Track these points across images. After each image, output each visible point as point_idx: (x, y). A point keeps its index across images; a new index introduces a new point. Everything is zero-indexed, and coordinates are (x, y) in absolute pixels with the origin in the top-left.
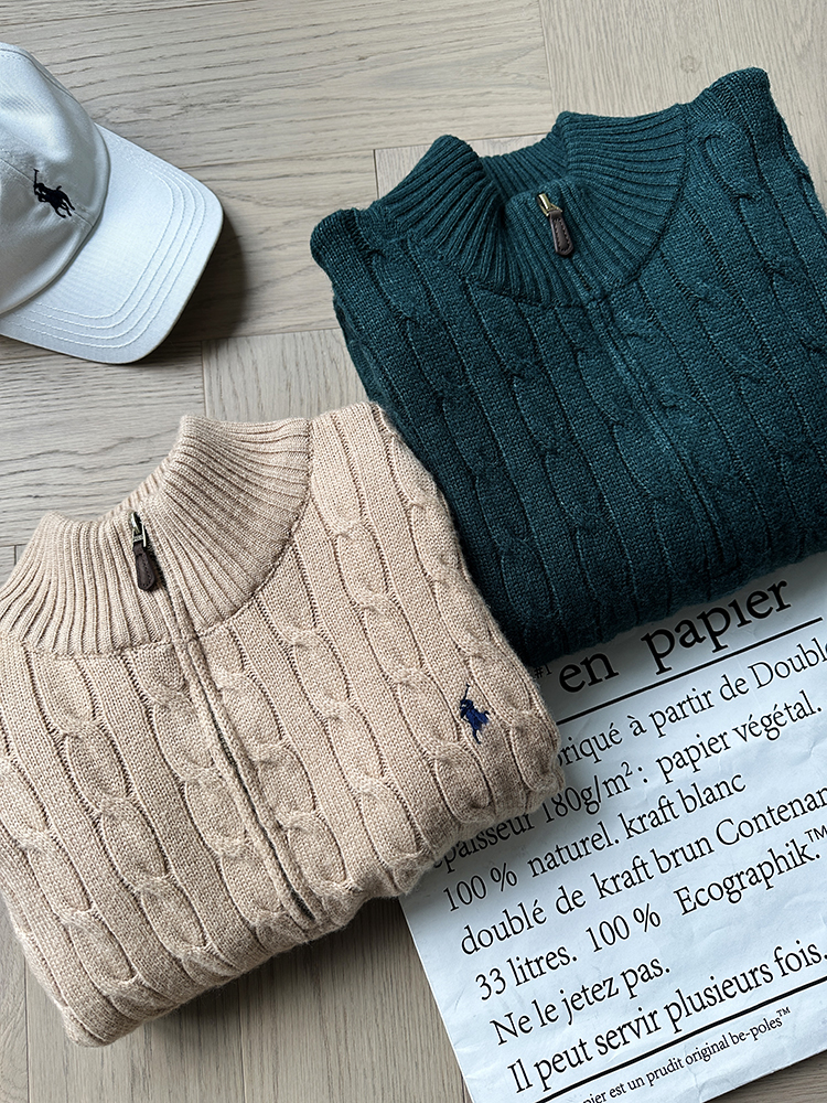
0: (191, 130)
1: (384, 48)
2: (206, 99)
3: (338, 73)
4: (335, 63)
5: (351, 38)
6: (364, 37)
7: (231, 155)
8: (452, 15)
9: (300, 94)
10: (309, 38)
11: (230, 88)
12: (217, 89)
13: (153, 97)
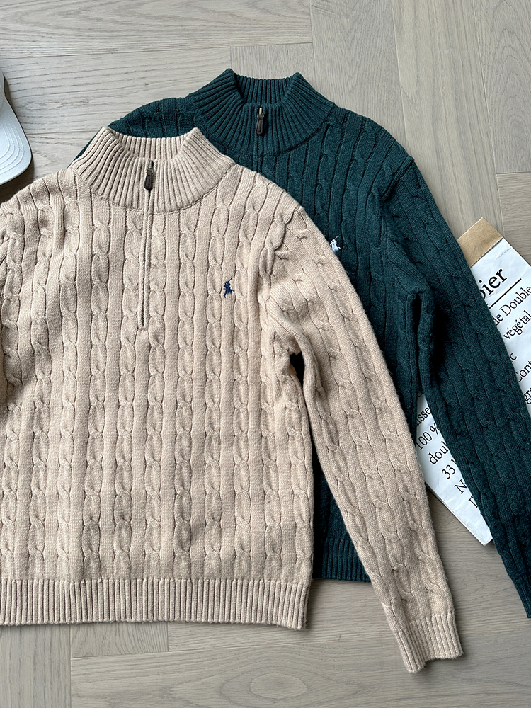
0: (66, 115)
1: (158, 80)
2: (73, 100)
3: (135, 91)
4: (134, 86)
5: (142, 75)
6: (148, 74)
7: (83, 127)
8: (191, 65)
9: (117, 100)
10: (123, 73)
11: (85, 95)
12: (79, 96)
13: (48, 98)
